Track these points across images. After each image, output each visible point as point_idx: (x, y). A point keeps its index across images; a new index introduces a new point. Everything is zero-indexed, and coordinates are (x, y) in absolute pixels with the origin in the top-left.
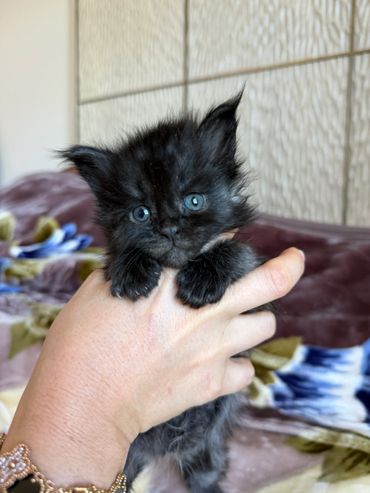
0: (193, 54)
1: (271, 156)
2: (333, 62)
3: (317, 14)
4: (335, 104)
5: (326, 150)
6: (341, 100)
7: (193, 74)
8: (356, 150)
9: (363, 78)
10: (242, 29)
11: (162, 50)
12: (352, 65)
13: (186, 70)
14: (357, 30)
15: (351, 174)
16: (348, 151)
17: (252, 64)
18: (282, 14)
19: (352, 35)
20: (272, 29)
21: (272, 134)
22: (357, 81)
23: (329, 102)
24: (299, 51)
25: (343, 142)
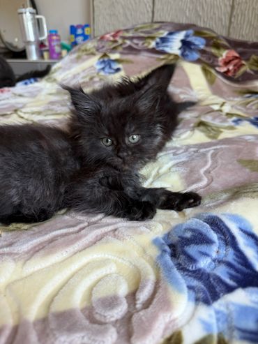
1: (197, 11)
5: (223, 7)
8: (236, 6)
15: (233, 20)
16: (233, 7)
25: (231, 3)
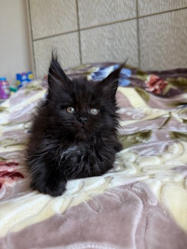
0: (81, 19)
2: (131, 21)
3: (125, 4)
4: (133, 35)
5: (132, 51)
6: (135, 33)
7: (82, 27)
9: (142, 26)
10: (99, 10)
11: (68, 18)
12: (138, 21)
13: (78, 25)
14: (139, 10)
17: (104, 22)
18: (113, 5)
19: (137, 12)
20: (110, 10)
21: (113, 47)
22: (140, 27)
23: (131, 35)
24: (120, 17)
25: (137, 48)
